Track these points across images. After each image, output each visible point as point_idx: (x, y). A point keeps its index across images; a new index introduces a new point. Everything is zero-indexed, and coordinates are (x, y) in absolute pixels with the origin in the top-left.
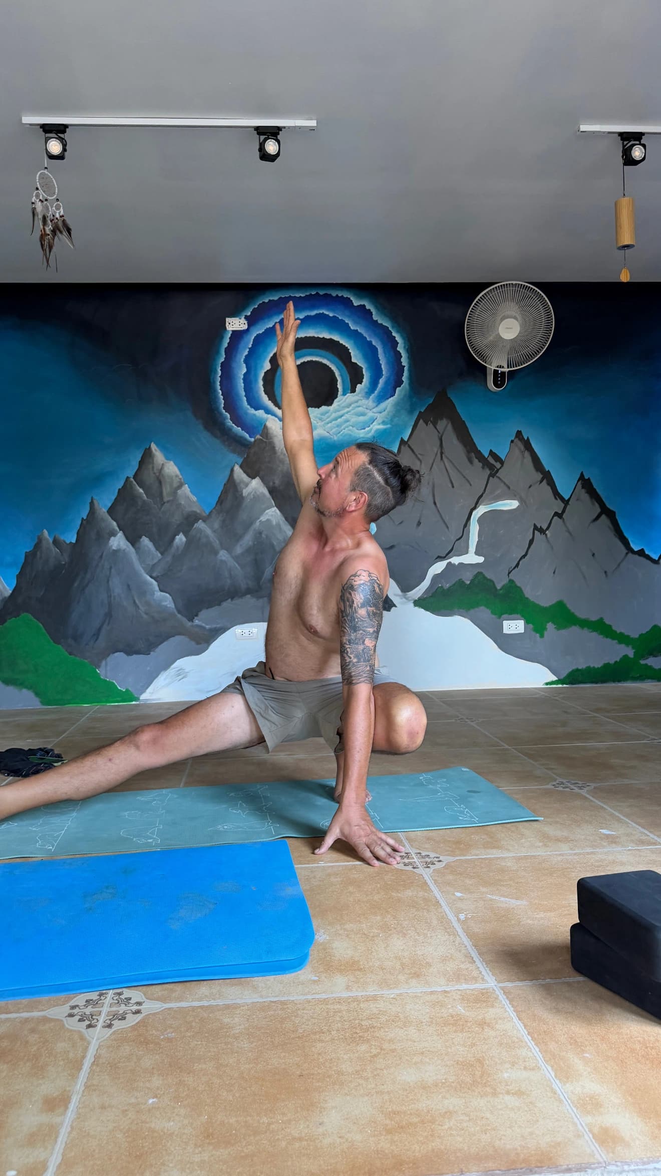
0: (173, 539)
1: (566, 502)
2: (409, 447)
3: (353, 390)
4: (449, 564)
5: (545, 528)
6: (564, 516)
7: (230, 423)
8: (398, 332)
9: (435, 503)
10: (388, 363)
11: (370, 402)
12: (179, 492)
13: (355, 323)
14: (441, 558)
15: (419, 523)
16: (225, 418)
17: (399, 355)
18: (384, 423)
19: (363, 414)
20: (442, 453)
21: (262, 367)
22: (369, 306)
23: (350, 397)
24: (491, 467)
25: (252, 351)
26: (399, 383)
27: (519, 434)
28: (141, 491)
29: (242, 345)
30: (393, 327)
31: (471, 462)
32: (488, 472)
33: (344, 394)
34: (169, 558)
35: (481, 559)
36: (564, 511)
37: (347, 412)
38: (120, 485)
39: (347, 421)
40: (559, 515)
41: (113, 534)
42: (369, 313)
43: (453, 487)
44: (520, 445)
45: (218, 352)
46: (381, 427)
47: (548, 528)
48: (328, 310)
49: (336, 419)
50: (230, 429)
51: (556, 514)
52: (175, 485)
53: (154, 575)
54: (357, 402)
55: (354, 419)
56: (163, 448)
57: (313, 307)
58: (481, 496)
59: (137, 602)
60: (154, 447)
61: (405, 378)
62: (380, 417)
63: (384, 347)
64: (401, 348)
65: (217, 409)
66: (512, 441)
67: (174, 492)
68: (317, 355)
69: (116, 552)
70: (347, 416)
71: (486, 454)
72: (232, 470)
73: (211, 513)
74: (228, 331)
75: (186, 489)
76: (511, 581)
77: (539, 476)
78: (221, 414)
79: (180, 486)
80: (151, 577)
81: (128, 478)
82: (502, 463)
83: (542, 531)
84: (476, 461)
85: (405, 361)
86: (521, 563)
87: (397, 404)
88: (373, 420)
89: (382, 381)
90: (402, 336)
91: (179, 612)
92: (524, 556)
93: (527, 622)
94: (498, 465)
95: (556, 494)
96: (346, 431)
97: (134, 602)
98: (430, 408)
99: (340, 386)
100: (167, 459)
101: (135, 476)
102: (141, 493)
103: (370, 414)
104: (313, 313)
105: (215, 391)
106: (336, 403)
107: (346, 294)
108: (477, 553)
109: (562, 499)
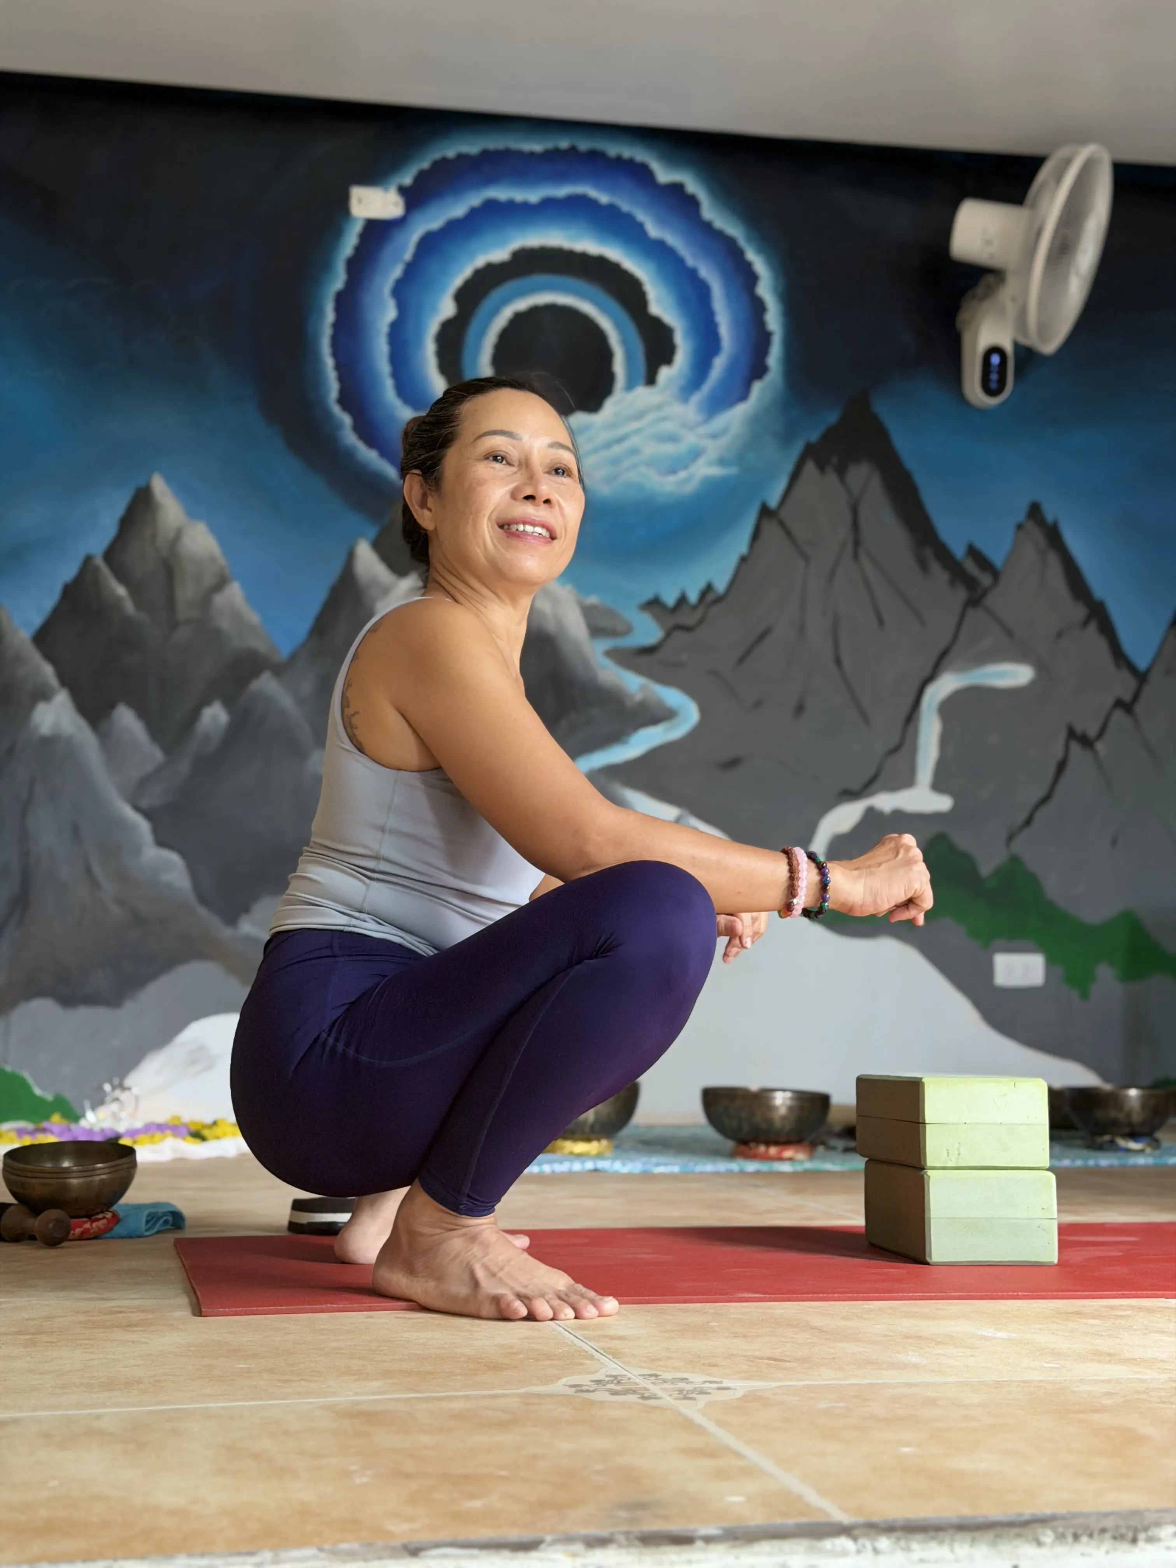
0: (195, 715)
1: (1142, 677)
2: (782, 524)
3: (651, 380)
4: (871, 812)
5: (1092, 732)
6: (1139, 708)
7: (350, 438)
8: (760, 251)
9: (838, 662)
10: (735, 323)
11: (690, 411)
12: (219, 600)
13: (661, 222)
14: (850, 795)
15: (800, 709)
16: (339, 426)
17: (759, 307)
18: (722, 462)
19: (672, 438)
20: (857, 544)
21: (435, 310)
22: (693, 186)
23: (643, 395)
24: (971, 583)
25: (412, 271)
26: (758, 370)
27: (1035, 511)
28: (121, 591)
29: (387, 252)
30: (749, 239)
31: (923, 565)
32: (961, 594)
33: (630, 386)
34: (184, 766)
35: (943, 803)
36: (1136, 697)
37: (637, 432)
38: (68, 571)
39: (634, 451)
40: (1126, 706)
41: (43, 694)
42: (692, 203)
43: (881, 622)
44: (1037, 534)
45: (326, 265)
46: (715, 471)
47: (1100, 735)
48: (597, 187)
49: (608, 445)
50: (349, 454)
51: (1119, 703)
52: (208, 581)
53: (144, 803)
54: (659, 407)
55: (651, 449)
56: (184, 491)
57: (561, 178)
58: (944, 654)
59: (97, 869)
60: (159, 486)
61: (775, 357)
62: (714, 449)
63: (727, 284)
64: (766, 290)
65: (320, 403)
66: (1020, 527)
67: (205, 601)
68: (566, 290)
69: (50, 742)
70: (635, 441)
71: (959, 551)
72: (351, 556)
73: (294, 656)
74: (356, 219)
75: (235, 592)
76: (1015, 860)
77: (1080, 612)
78: (328, 415)
79: (221, 583)
80: (137, 808)
81: (88, 560)
82: (995, 574)
83: (1086, 742)
84: (936, 568)
85: (774, 320)
86: (1038, 816)
87: (755, 421)
88: (696, 454)
89: (719, 364)
90: (770, 262)
91: (203, 900)
92: (1044, 801)
93: (1050, 963)
94: (986, 579)
95: (1118, 654)
96: (632, 476)
97: (89, 871)
98: (829, 435)
99: (619, 366)
100: (192, 514)
101: (110, 555)
102: (119, 599)
103: (690, 439)
104: (562, 191)
105: (317, 359)
106: (610, 406)
107: (639, 153)
108: (938, 786)
109: (1132, 668)
